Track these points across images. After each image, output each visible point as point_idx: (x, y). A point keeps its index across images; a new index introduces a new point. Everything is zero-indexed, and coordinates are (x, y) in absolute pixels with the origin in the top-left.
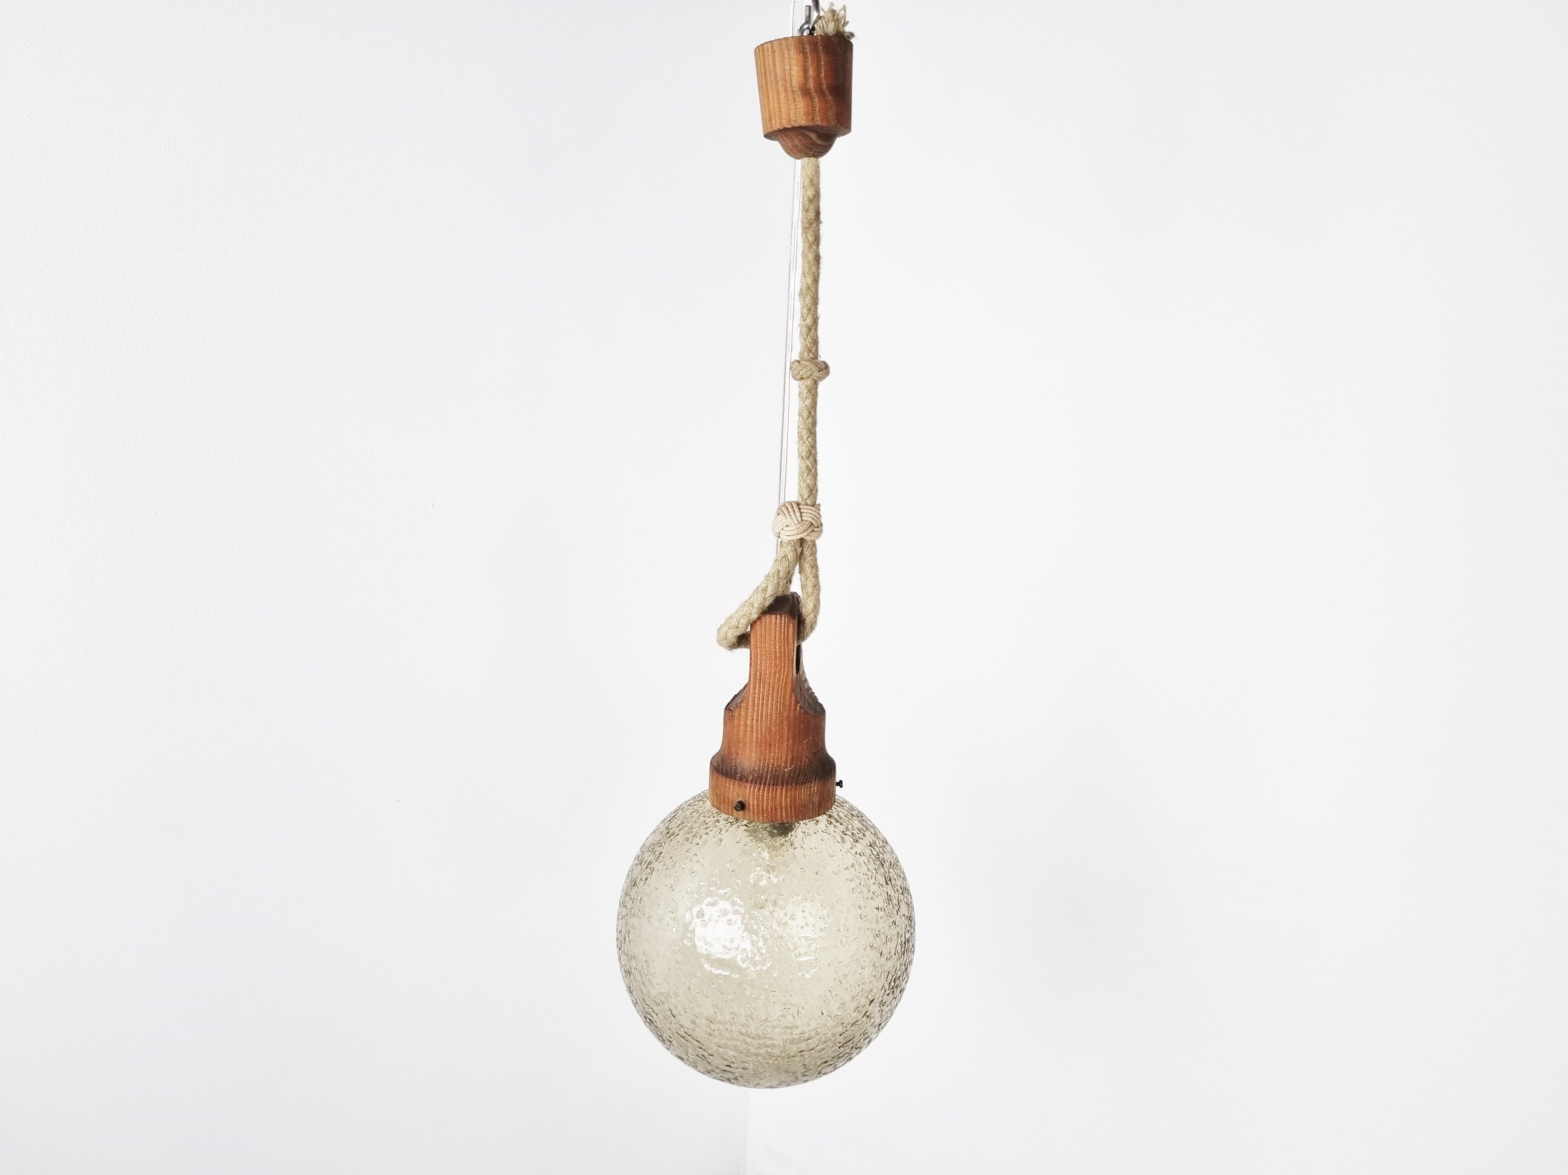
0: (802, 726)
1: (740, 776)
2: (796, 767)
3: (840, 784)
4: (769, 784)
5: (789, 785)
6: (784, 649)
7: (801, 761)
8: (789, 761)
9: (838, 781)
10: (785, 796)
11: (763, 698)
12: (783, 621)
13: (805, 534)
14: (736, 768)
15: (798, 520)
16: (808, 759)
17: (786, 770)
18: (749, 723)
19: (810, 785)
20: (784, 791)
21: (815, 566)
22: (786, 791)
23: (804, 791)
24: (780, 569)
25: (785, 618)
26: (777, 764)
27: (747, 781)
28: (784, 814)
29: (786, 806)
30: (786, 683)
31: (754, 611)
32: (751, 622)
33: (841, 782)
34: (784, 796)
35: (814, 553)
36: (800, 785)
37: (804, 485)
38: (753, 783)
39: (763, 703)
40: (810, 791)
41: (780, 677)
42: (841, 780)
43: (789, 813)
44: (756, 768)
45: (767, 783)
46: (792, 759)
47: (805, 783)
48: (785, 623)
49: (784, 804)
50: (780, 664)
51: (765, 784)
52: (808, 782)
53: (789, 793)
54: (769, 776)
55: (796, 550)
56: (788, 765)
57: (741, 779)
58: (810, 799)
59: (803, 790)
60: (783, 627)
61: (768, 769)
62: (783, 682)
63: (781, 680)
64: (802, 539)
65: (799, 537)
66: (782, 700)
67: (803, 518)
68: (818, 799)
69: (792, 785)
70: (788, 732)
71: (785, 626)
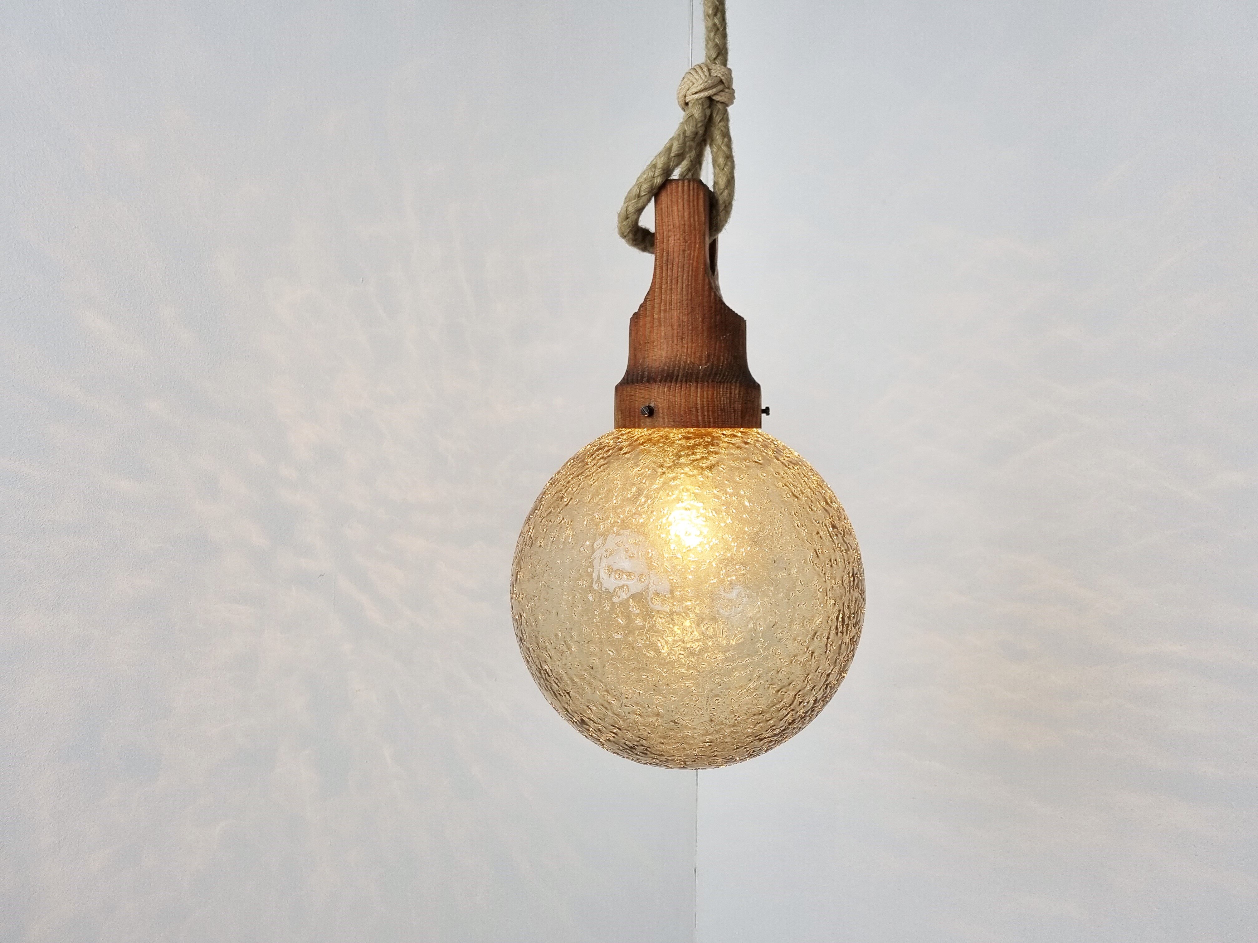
0: (718, 317)
1: (647, 379)
2: (712, 365)
3: (767, 411)
4: (681, 381)
5: (704, 382)
6: (694, 220)
7: (718, 359)
8: (703, 358)
9: (763, 407)
10: (701, 396)
11: (672, 282)
12: (691, 187)
13: (714, 90)
14: (643, 373)
15: (706, 76)
16: (727, 360)
17: (701, 367)
18: (656, 316)
19: (730, 386)
20: (699, 389)
21: (726, 135)
22: (702, 388)
23: (723, 391)
24: (686, 129)
25: (694, 183)
26: (690, 361)
27: (655, 382)
28: (700, 418)
29: (702, 408)
30: (698, 263)
31: (658, 172)
32: (654, 191)
33: (767, 408)
34: (699, 395)
35: (725, 118)
36: (717, 383)
37: (711, 44)
38: (663, 382)
39: (672, 288)
40: (731, 393)
41: (690, 254)
42: (767, 406)
43: (706, 417)
44: (666, 368)
45: (679, 380)
46: (709, 355)
47: (724, 382)
48: (693, 189)
49: (699, 406)
50: (690, 239)
51: (676, 381)
52: (727, 382)
53: (705, 393)
54: (680, 374)
55: (704, 109)
56: (704, 362)
57: (648, 381)
58: (730, 403)
59: (721, 390)
60: (691, 194)
61: (679, 367)
62: (693, 261)
63: (691, 258)
64: (710, 99)
65: (706, 94)
66: (693, 283)
67: (712, 74)
68: (740, 406)
69: (707, 382)
70: (703, 322)
71: (694, 192)
